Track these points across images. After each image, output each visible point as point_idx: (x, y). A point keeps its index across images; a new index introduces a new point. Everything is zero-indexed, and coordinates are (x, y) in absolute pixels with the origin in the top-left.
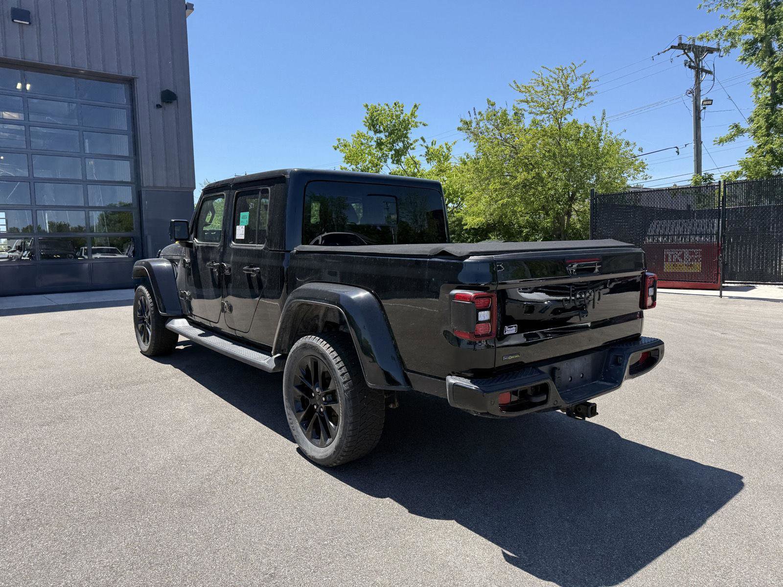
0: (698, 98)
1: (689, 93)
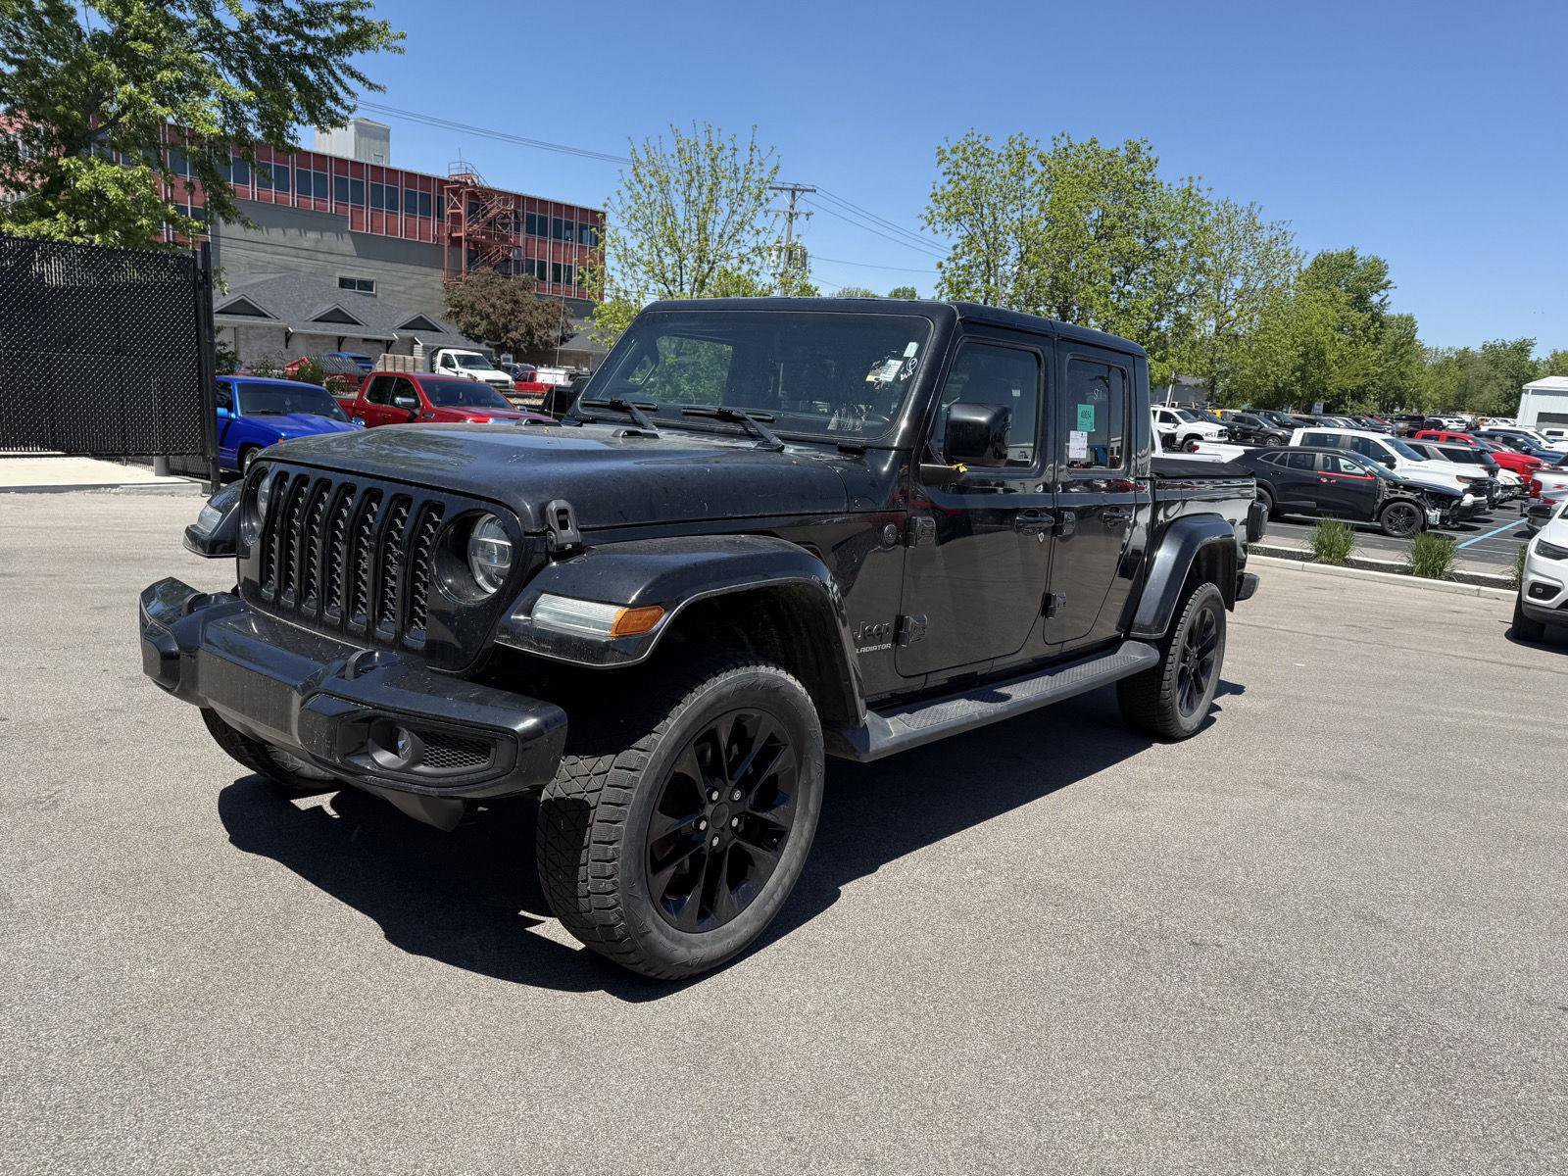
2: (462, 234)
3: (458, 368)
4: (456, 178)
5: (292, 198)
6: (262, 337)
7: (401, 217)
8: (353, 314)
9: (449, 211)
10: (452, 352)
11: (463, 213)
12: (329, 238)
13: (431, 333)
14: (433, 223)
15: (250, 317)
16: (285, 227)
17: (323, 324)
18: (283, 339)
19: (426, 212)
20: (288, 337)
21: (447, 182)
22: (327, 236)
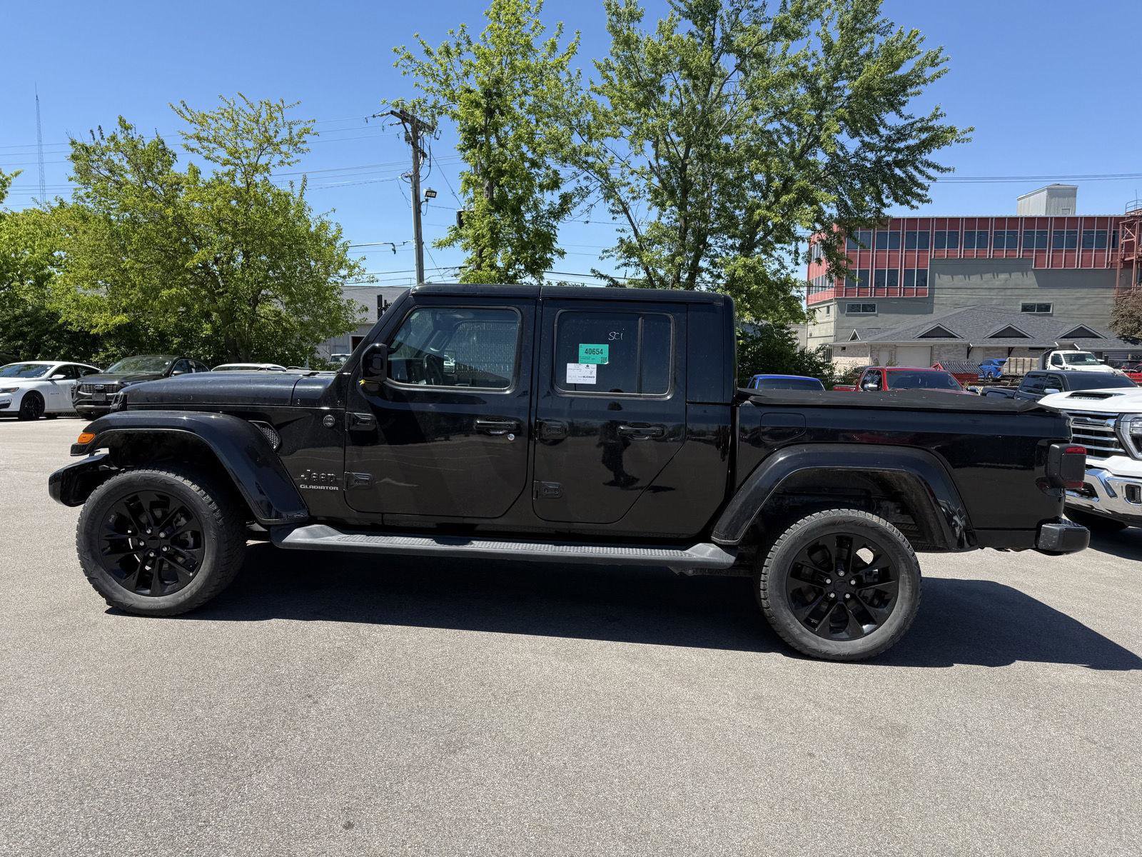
0: (417, 186)
1: (406, 177)
2: (1134, 258)
3: (1064, 365)
4: (1133, 214)
5: (989, 252)
6: (949, 351)
7: (1078, 253)
8: (1023, 330)
9: (1123, 241)
10: (1061, 353)
11: (1135, 241)
12: (1016, 276)
13: (1091, 340)
14: (1108, 253)
15: (943, 339)
16: (982, 273)
17: (997, 339)
18: (965, 352)
19: (1101, 247)
20: (969, 350)
21: (1123, 218)
22: (1014, 275)
